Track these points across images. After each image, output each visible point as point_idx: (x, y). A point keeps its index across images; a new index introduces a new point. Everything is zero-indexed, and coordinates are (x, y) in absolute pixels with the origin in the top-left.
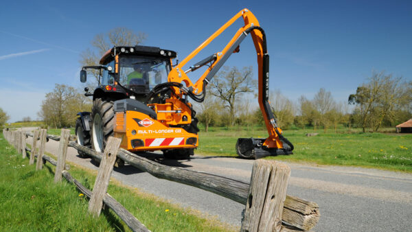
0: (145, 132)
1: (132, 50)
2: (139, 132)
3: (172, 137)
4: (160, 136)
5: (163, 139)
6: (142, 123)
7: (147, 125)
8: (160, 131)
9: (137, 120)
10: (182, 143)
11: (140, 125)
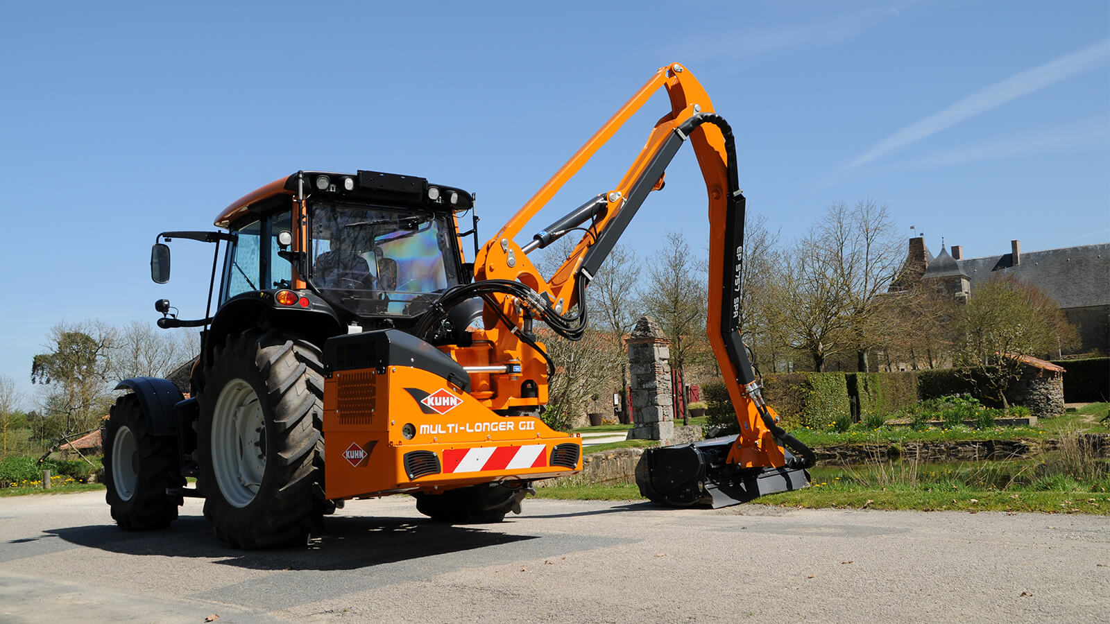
0: (439, 430)
1: (349, 185)
2: (423, 429)
3: (515, 443)
4: (482, 441)
5: (491, 450)
6: (429, 401)
7: (443, 408)
8: (480, 427)
9: (418, 395)
10: (540, 462)
11: (426, 410)
